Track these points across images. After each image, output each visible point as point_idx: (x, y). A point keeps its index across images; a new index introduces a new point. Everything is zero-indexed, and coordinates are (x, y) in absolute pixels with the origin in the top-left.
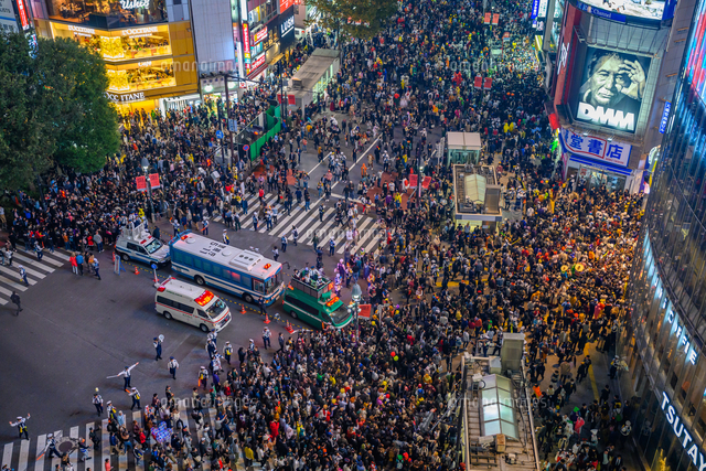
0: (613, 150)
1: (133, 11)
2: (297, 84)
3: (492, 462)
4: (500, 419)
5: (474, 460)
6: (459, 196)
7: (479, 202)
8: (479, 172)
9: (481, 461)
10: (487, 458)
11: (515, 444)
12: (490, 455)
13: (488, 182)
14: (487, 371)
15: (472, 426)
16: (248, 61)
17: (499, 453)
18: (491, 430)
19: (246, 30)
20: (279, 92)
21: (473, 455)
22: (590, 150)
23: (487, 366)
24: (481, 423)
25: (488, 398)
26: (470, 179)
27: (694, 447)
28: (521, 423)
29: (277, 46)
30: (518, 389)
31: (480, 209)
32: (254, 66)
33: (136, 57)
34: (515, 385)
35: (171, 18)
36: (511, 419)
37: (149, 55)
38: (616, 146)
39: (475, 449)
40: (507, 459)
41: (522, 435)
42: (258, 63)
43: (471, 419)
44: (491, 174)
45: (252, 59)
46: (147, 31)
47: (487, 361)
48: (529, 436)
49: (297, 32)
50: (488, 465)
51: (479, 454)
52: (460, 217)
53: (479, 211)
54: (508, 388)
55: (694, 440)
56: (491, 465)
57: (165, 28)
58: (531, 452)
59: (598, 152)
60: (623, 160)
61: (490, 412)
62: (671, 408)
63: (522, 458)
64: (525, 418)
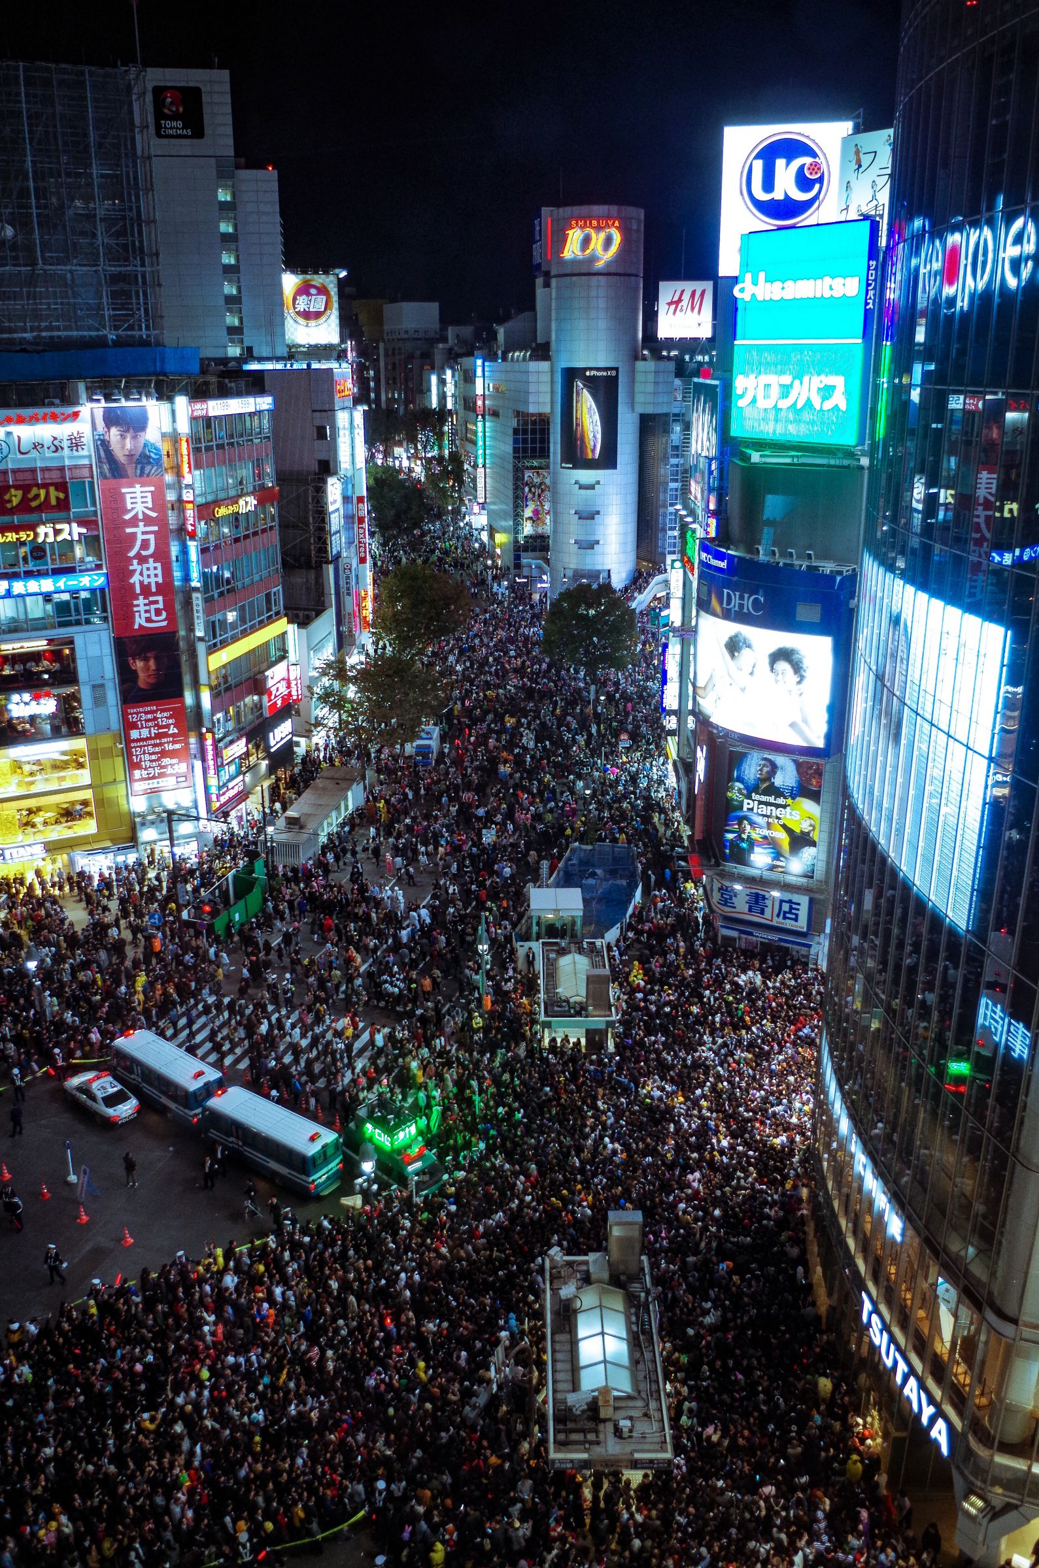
0: (786, 907)
1: (33, 719)
2: (293, 822)
3: (591, 1437)
4: (605, 1361)
5: (561, 1437)
6: (547, 991)
7: (578, 999)
8: (580, 951)
9: (575, 1437)
10: (583, 1431)
11: (631, 1403)
12: (591, 1425)
13: (594, 965)
14: (587, 1280)
15: (560, 1376)
16: (214, 790)
17: (605, 1421)
18: (591, 1381)
19: (209, 742)
20: (262, 838)
21: (561, 1427)
22: (750, 910)
23: (587, 1272)
24: (575, 1369)
25: (586, 1327)
26: (565, 962)
27: (912, 1382)
28: (641, 1366)
29: (264, 764)
30: (638, 1307)
31: (580, 1010)
32: (223, 799)
33: (34, 789)
34: (631, 1301)
35: (89, 727)
36: (625, 1361)
37: (54, 786)
38: (790, 902)
39: (564, 1416)
40: (618, 1432)
41: (642, 1386)
42: (231, 793)
43: (559, 1366)
44: (599, 953)
45: (220, 788)
46: (53, 749)
47: (586, 1263)
48: (654, 1387)
49: (297, 744)
50: (583, 1443)
51: (570, 1425)
52: (548, 1025)
53: (578, 1014)
54: (620, 1307)
55: (912, 1371)
56: (591, 1443)
57: (80, 744)
58: (656, 1415)
59: (762, 912)
60: (802, 924)
61: (589, 1350)
62: (875, 1318)
63: (642, 1427)
64: (647, 1356)
